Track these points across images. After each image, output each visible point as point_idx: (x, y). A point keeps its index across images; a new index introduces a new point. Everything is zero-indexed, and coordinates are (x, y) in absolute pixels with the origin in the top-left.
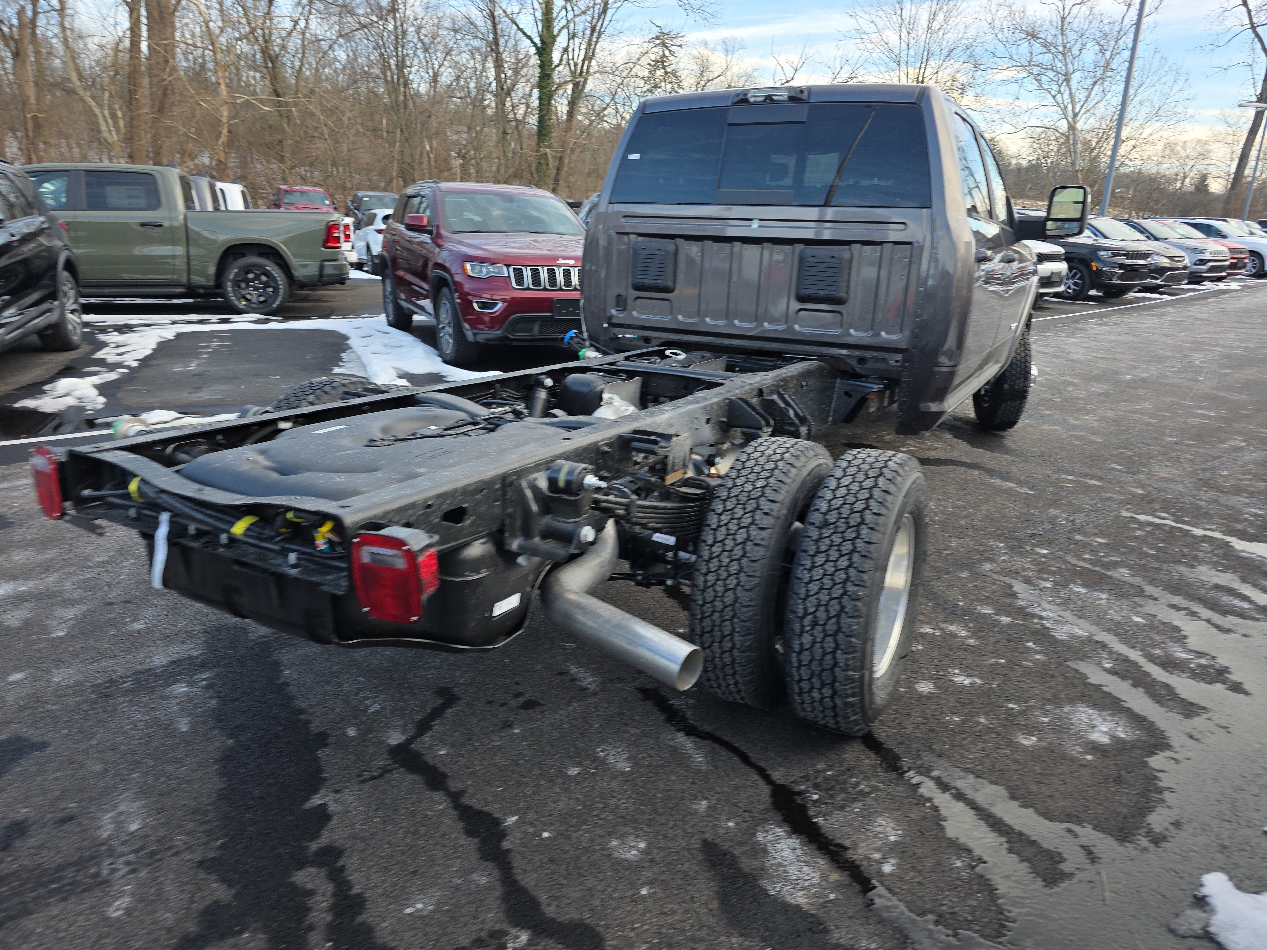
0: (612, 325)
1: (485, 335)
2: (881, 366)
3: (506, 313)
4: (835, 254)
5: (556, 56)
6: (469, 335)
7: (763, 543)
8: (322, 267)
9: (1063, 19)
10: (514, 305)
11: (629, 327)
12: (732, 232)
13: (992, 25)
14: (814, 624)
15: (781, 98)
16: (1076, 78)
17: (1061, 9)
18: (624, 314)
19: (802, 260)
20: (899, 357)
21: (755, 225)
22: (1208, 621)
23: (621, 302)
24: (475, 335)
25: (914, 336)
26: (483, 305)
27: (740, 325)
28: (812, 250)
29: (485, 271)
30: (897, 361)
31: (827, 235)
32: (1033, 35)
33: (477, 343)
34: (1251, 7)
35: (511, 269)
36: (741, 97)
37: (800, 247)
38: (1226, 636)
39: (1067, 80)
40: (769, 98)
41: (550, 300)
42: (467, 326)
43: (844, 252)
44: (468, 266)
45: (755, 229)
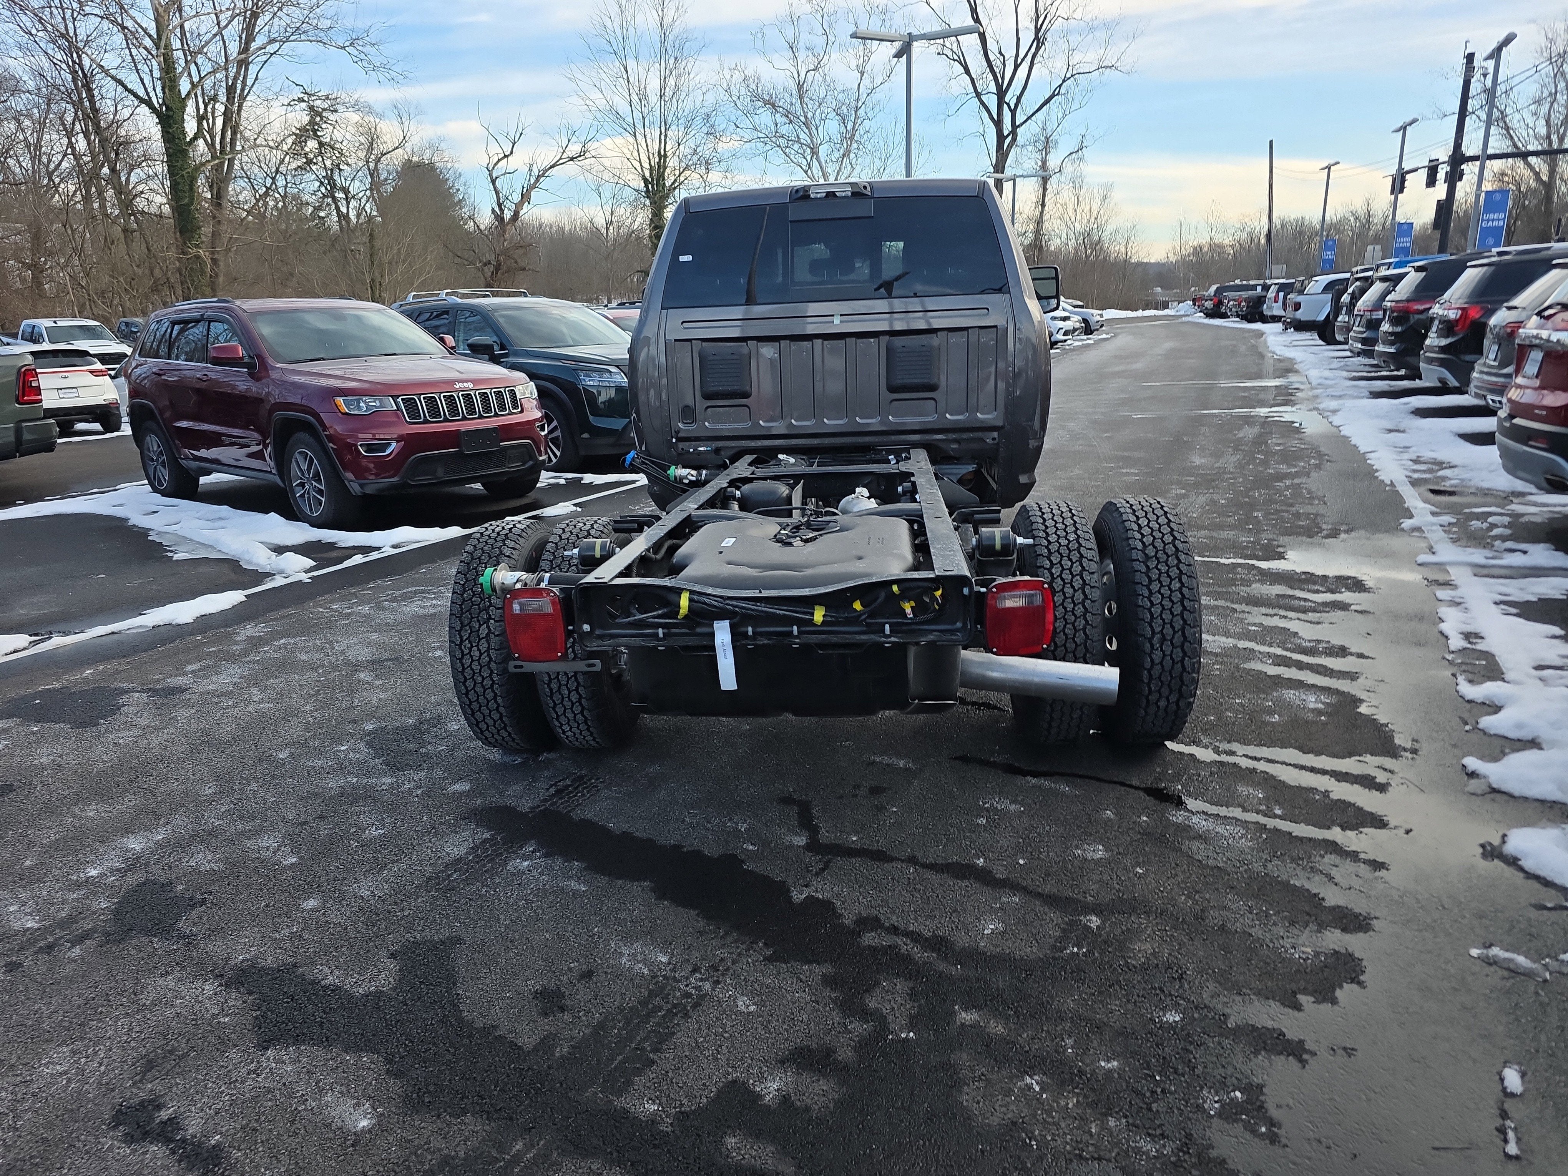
0: (679, 440)
1: (375, 484)
2: (975, 446)
3: (402, 455)
4: (925, 343)
5: (190, 126)
6: (355, 488)
7: (1097, 585)
8: (18, 431)
9: (800, 86)
10: (411, 443)
11: (697, 439)
12: (811, 329)
13: (728, 91)
14: (1163, 639)
15: (843, 194)
16: (823, 151)
17: (796, 76)
18: (694, 426)
19: (889, 350)
20: (995, 434)
21: (837, 320)
22: (1298, 619)
23: (688, 413)
24: (361, 486)
25: (1007, 413)
26: (370, 448)
27: (831, 423)
28: (899, 341)
29: (365, 405)
30: (994, 439)
31: (899, 326)
32: (772, 104)
33: (366, 496)
34: (974, 76)
35: (399, 400)
36: (801, 193)
37: (884, 339)
38: (1319, 626)
39: (815, 153)
40: (831, 195)
41: (457, 432)
42: (350, 475)
43: (935, 340)
44: (340, 400)
45: (837, 325)
